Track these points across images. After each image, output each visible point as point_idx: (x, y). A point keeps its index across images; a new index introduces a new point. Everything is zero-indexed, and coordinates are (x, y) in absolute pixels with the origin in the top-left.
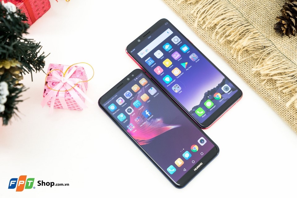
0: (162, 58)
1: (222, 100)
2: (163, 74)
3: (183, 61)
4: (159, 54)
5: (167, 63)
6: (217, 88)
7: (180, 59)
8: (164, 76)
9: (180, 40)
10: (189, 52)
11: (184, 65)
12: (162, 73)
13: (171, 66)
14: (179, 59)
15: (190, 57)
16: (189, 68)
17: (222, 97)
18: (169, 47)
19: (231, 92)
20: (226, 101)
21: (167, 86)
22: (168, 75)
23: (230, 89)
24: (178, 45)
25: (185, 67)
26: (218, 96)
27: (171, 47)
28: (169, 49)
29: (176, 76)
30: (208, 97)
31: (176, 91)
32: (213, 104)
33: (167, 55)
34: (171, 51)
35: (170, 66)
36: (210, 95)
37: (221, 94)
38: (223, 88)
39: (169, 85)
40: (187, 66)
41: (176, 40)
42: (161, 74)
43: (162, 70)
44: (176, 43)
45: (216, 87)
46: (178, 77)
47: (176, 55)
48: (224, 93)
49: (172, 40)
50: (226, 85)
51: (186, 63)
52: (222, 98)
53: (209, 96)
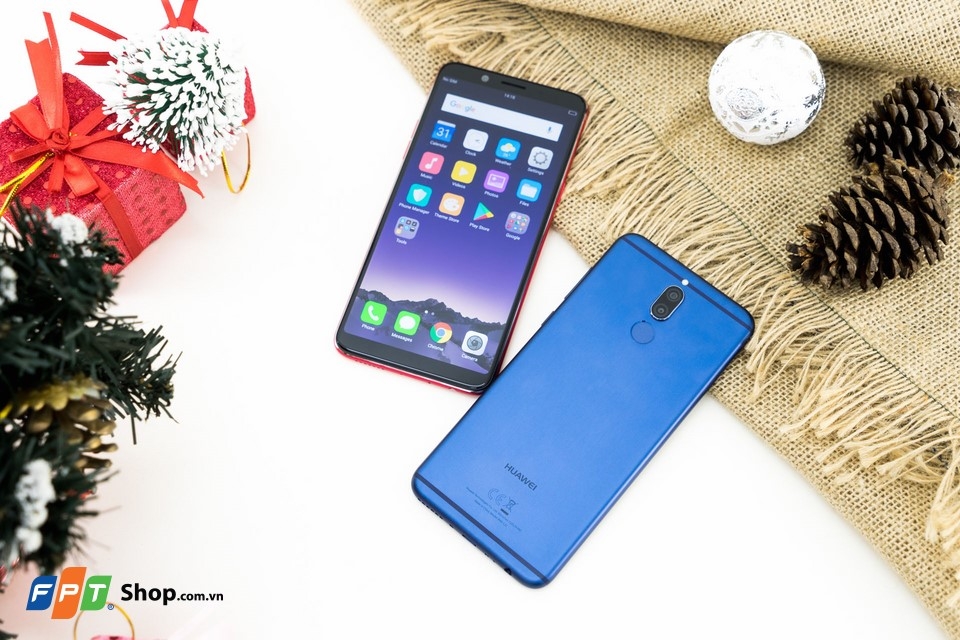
0: (469, 153)
1: (437, 348)
2: (428, 177)
3: (490, 204)
4: (475, 141)
5: (464, 172)
6: (463, 321)
7: (493, 195)
8: (424, 182)
9: (546, 166)
10: (524, 204)
11: (483, 212)
12: (427, 174)
13: (459, 185)
14: (491, 192)
15: (513, 215)
16: (481, 228)
17: (445, 344)
18: (510, 152)
19: (472, 359)
20: (438, 359)
21: (400, 204)
22: (430, 190)
23: (479, 352)
24: (530, 170)
25: (477, 216)
26: (443, 333)
27: (513, 158)
28: (506, 156)
29: (441, 209)
30: (426, 312)
31: (398, 231)
32: (412, 333)
33: (485, 161)
34: (503, 163)
35: (457, 182)
36: (434, 313)
37: (452, 339)
38: (470, 334)
39: (406, 207)
40: (484, 221)
41: (540, 158)
42: (424, 173)
43: (437, 171)
44: (531, 162)
45: (464, 316)
46: (440, 216)
47: (499, 181)
48: (459, 343)
49: (536, 150)
50: (484, 338)
51: (490, 215)
52: (443, 345)
53: (430, 312)
